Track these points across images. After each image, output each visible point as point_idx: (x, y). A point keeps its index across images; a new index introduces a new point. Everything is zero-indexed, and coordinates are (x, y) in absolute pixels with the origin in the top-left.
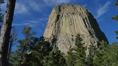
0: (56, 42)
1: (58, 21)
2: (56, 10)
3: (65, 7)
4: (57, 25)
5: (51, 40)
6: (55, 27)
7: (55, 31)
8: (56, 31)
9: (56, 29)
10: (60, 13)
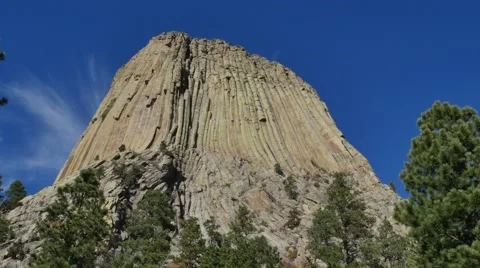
0: (181, 187)
1: (186, 96)
2: (173, 46)
3: (212, 49)
4: (180, 108)
5: (156, 166)
6: (172, 117)
7: (174, 134)
8: (178, 135)
9: (180, 124)
10: (189, 63)
